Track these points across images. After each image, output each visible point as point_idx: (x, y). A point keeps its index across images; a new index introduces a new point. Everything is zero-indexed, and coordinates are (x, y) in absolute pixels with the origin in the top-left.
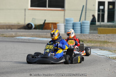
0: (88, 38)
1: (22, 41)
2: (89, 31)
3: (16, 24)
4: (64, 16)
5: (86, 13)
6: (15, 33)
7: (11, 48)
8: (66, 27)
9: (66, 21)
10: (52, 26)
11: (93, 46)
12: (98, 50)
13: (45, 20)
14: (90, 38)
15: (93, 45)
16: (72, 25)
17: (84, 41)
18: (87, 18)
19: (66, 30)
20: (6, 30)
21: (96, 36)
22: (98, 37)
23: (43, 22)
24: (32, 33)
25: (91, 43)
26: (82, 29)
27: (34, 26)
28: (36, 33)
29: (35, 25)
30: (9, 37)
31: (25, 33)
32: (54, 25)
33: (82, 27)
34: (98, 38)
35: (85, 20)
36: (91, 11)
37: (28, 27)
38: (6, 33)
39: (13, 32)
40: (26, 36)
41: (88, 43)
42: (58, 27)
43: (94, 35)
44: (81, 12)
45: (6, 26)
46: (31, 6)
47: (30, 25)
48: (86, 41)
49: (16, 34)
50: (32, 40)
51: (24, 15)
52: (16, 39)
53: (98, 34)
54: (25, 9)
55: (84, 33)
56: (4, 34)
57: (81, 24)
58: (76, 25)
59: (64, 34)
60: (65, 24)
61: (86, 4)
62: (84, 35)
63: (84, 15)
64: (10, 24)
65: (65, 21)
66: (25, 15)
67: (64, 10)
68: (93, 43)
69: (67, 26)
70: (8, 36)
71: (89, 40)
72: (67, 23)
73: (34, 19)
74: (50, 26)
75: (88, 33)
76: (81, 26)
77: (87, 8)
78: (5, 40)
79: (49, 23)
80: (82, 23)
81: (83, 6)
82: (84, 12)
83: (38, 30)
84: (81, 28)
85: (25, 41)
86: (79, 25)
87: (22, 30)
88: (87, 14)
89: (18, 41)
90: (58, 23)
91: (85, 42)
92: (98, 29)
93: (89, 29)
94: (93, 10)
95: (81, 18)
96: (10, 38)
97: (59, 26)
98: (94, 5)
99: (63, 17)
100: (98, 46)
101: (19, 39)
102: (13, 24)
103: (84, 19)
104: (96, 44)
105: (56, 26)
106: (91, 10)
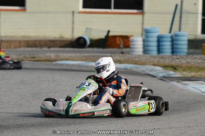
0: (185, 62)
1: (68, 68)
2: (186, 50)
3: (56, 39)
4: (143, 23)
5: (181, 17)
6: (55, 54)
7: (49, 81)
8: (146, 43)
9: (146, 33)
10: (120, 42)
11: (193, 77)
12: (202, 84)
13: (109, 32)
14: (188, 63)
15: (193, 74)
16: (155, 39)
17: (177, 68)
18: (183, 26)
19: (146, 48)
20: (39, 49)
21: (199, 59)
22: (203, 61)
23: (105, 34)
24: (86, 55)
25: (191, 72)
26: (175, 46)
27: (88, 42)
28: (93, 54)
29: (91, 40)
30: (45, 61)
31: (73, 55)
32: (124, 40)
33: (175, 42)
34: (202, 63)
35: (180, 30)
36: (191, 15)
37: (79, 43)
38: (40, 55)
39: (51, 53)
40: (74, 60)
41: (184, 71)
42: (131, 43)
43: (196, 56)
44: (171, 16)
45: (40, 41)
46: (84, 7)
47: (82, 40)
48: (181, 67)
49: (57, 56)
50: (86, 67)
51: (71, 22)
52: (58, 64)
53: (202, 56)
54: (73, 13)
55: (178, 54)
56: (36, 56)
57: (172, 37)
58: (164, 39)
59: (143, 56)
60: (144, 37)
61: (182, 2)
62: (178, 57)
63: (178, 22)
64: (48, 39)
65: (144, 33)
66: (73, 23)
67: (143, 13)
68: (194, 71)
69: (148, 41)
70: (43, 59)
71: (187, 66)
72: (147, 37)
73: (88, 30)
74: (118, 42)
75: (185, 54)
76: (172, 41)
77: (183, 10)
78: (38, 67)
79: (115, 37)
80: (174, 36)
81: (177, 6)
82: (177, 16)
83: (95, 49)
84: (173, 45)
85: (73, 68)
86: (170, 39)
87: (67, 49)
88: (183, 19)
89: (61, 68)
90: (131, 36)
91: (180, 69)
92: (202, 46)
93: (186, 47)
94: (193, 13)
95: (173, 27)
96: (47, 63)
97: (133, 41)
98: (195, 4)
99: (140, 26)
100: (203, 77)
101: (62, 65)
102: (52, 38)
103: (178, 30)
104: (198, 73)
105: (129, 41)
106: (190, 13)
